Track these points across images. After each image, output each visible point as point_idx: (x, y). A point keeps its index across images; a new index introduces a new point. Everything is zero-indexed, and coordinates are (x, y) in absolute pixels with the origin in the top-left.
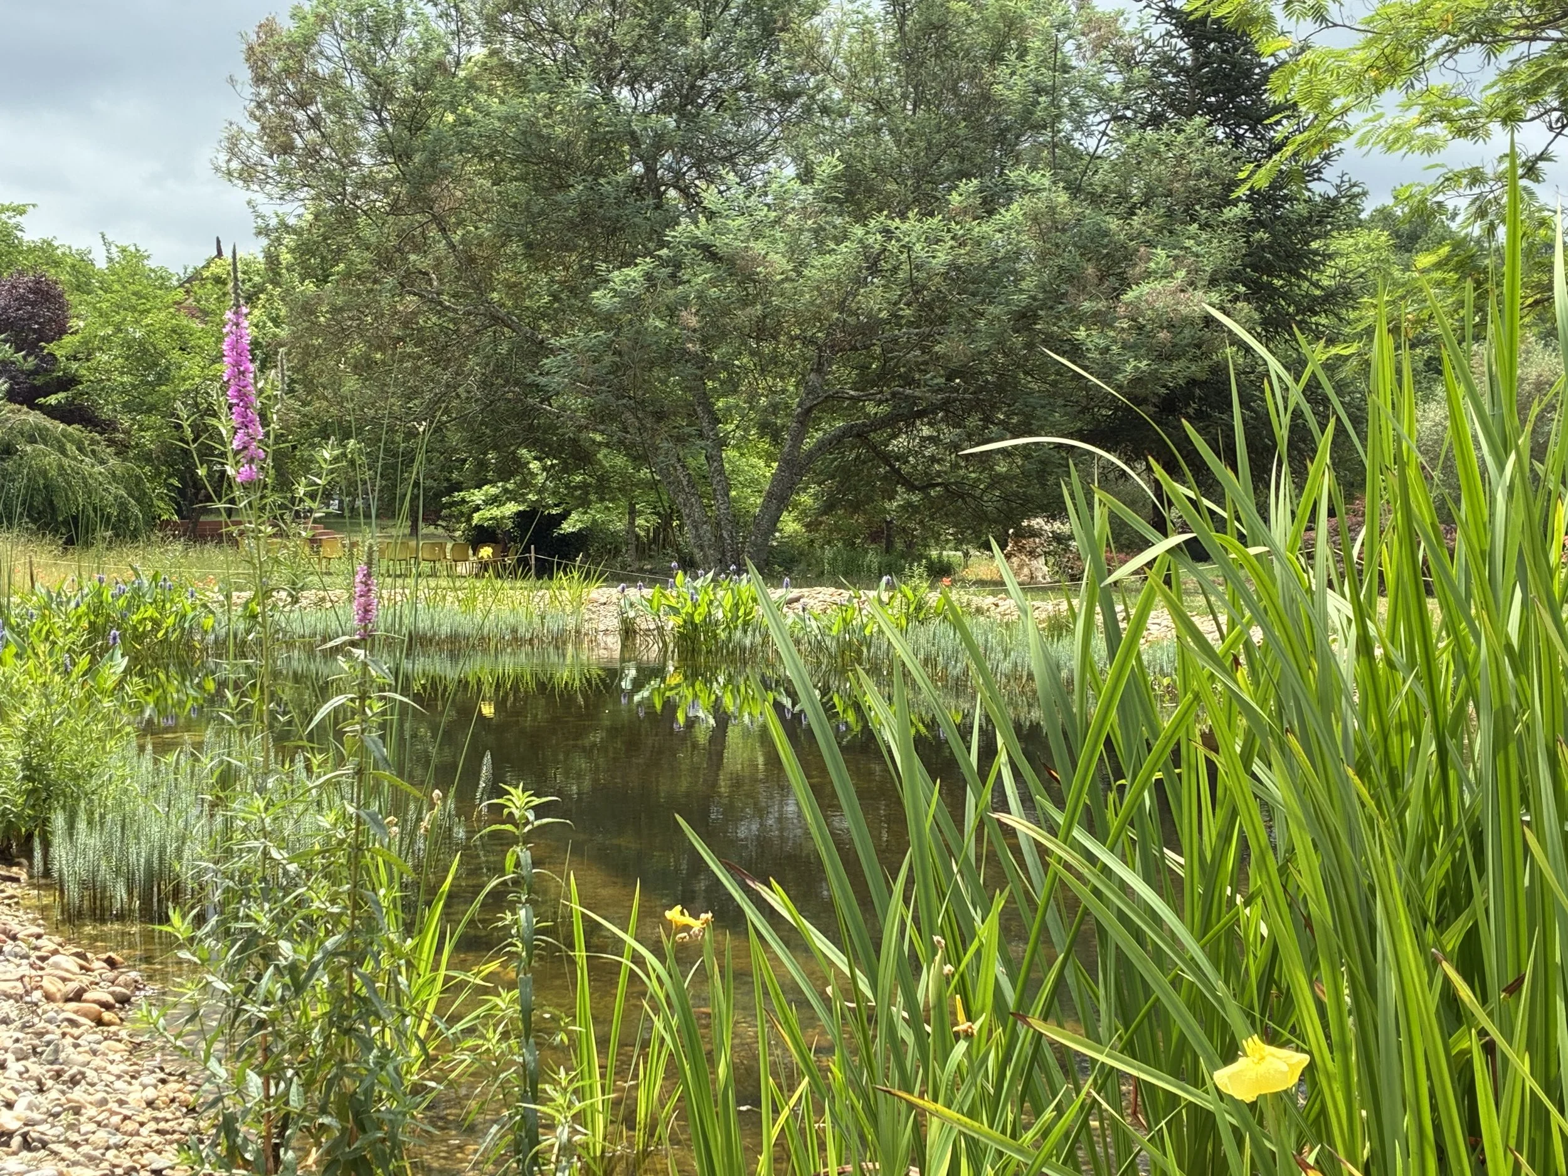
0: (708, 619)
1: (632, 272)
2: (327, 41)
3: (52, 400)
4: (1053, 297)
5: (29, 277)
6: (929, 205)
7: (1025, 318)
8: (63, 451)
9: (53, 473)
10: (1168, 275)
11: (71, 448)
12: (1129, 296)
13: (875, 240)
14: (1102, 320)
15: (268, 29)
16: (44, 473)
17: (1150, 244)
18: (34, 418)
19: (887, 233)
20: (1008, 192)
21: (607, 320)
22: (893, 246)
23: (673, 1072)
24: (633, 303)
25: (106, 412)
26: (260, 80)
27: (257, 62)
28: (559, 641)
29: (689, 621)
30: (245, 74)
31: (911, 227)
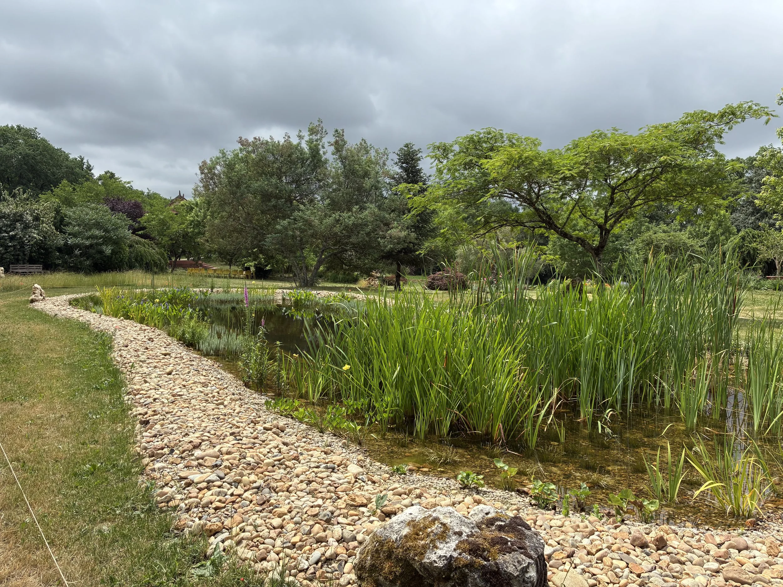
0: (301, 299)
1: (285, 222)
2: (218, 167)
3: (140, 233)
4: (374, 230)
5: (133, 201)
6: (350, 210)
7: (368, 234)
8: (144, 246)
9: (143, 252)
10: (397, 227)
11: (147, 246)
12: (389, 232)
13: (337, 217)
14: (384, 237)
15: (204, 163)
16: (140, 252)
17: (394, 220)
18: (137, 238)
19: (340, 216)
20: (365, 209)
21: (279, 232)
22: (341, 218)
23: (294, 372)
24: (286, 228)
25: (153, 236)
26: (202, 173)
27: (201, 169)
28: (269, 302)
29: (297, 299)
30: (199, 172)
31: (345, 215)
